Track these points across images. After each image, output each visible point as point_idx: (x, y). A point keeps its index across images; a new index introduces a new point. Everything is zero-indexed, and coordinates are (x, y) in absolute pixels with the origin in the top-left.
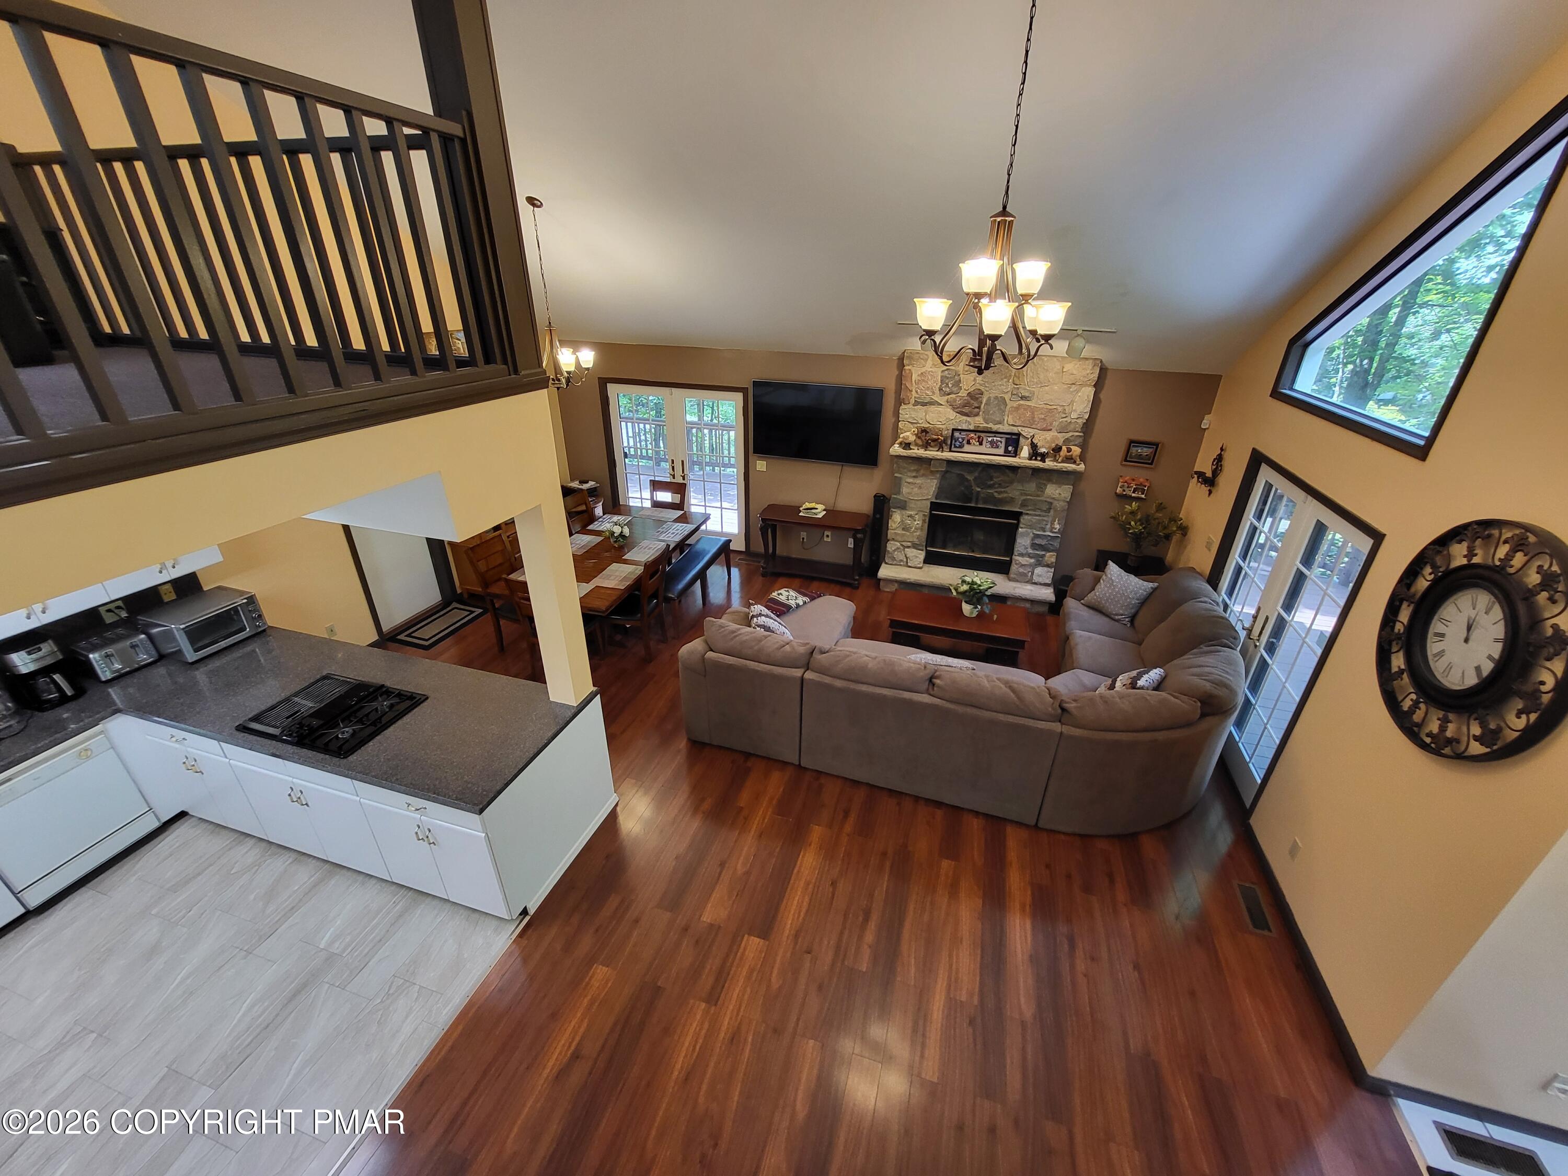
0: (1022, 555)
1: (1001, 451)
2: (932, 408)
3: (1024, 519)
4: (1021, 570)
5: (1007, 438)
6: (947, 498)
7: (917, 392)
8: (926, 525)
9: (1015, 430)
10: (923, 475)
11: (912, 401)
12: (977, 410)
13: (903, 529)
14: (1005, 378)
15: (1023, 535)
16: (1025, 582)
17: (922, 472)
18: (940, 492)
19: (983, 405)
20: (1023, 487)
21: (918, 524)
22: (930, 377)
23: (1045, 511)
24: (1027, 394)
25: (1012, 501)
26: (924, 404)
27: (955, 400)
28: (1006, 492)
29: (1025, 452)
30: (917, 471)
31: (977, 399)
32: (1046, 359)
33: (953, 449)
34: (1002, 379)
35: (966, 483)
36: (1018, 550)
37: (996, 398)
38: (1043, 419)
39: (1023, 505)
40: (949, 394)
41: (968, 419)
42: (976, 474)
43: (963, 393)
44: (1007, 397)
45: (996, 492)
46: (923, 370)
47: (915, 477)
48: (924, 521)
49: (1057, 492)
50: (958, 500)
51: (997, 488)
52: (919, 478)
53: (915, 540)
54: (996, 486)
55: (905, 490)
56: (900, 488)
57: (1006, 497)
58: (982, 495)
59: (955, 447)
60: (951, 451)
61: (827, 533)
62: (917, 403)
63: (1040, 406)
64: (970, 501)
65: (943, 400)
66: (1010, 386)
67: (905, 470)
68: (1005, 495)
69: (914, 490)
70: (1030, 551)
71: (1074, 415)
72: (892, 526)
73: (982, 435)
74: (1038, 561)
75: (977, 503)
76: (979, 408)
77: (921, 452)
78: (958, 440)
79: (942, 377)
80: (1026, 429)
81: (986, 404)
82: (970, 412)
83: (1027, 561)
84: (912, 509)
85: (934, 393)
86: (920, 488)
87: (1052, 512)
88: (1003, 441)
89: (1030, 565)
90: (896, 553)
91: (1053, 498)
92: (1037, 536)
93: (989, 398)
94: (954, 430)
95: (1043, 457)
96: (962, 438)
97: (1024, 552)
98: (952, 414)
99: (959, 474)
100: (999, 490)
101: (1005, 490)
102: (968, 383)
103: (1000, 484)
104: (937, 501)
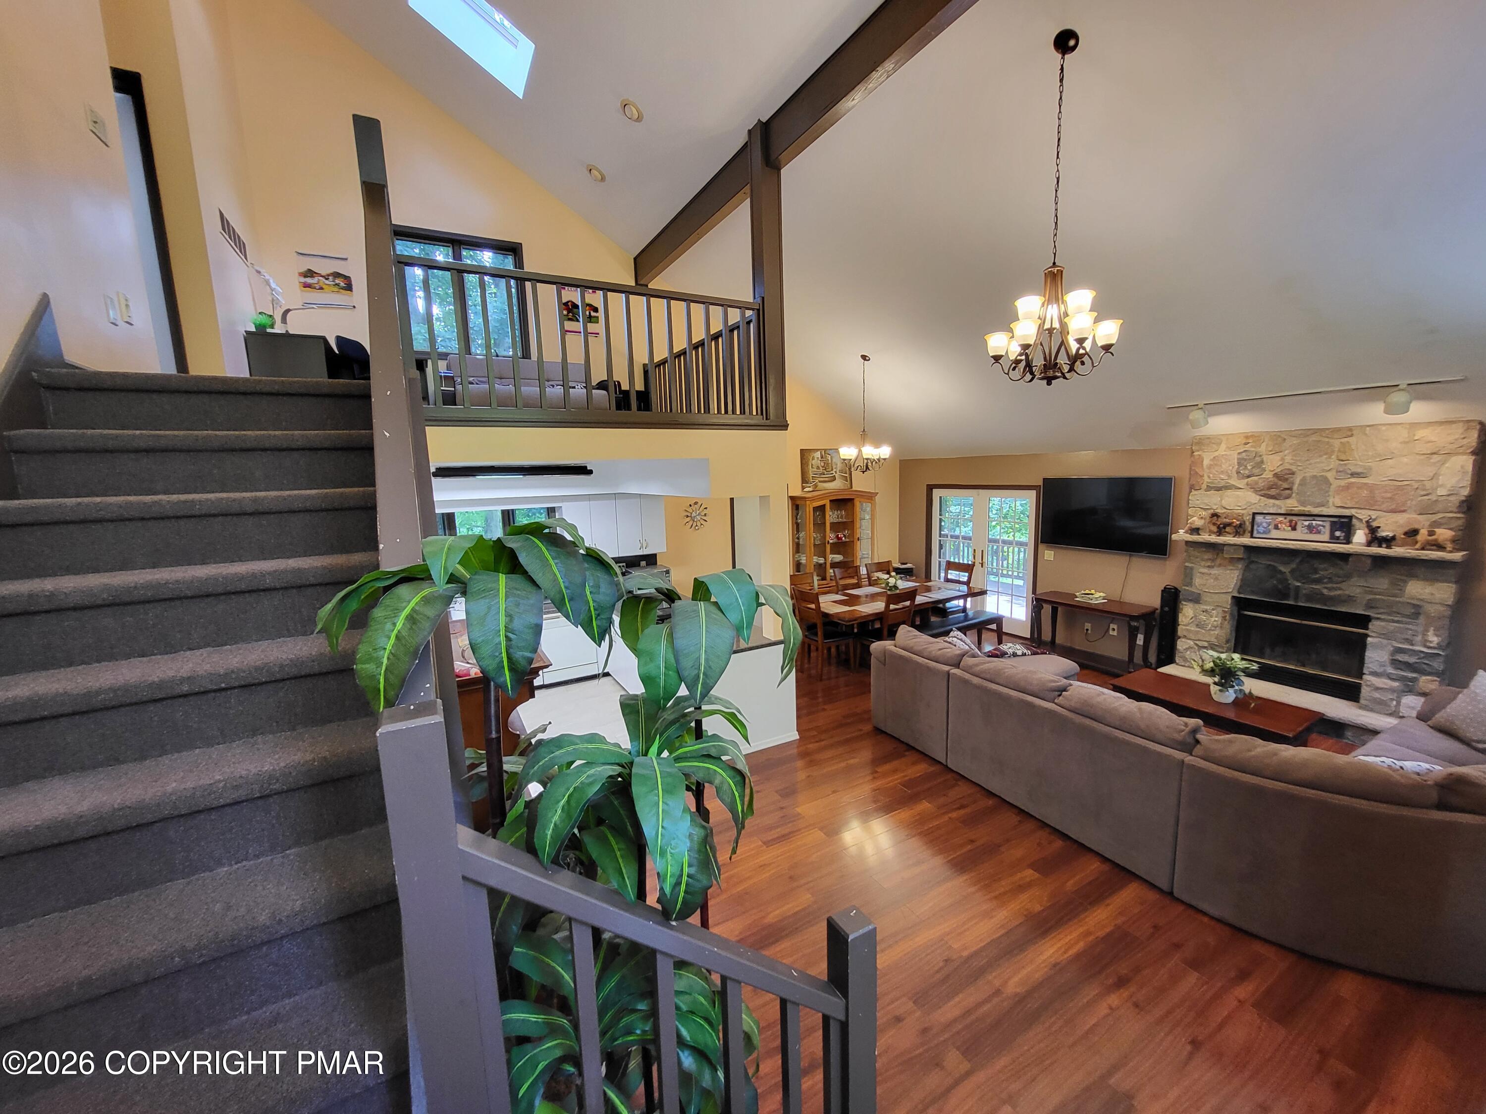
0: (1375, 674)
1: (1326, 537)
2: (1229, 493)
3: (1374, 626)
4: (1377, 695)
5: (1331, 521)
6: (1253, 593)
7: (1209, 477)
8: (1228, 624)
9: (1347, 512)
10: (1220, 565)
11: (1204, 486)
12: (1288, 492)
13: (1197, 626)
14: (1326, 454)
15: (1376, 646)
16: (1387, 714)
17: (1218, 561)
18: (1243, 585)
19: (1297, 485)
20: (1364, 582)
21: (1215, 621)
22: (1223, 461)
23: (1408, 617)
24: (1359, 470)
25: (1350, 599)
26: (1219, 489)
27: (1256, 483)
28: (1340, 589)
29: (1360, 536)
30: (1213, 560)
31: (1286, 480)
32: (1384, 428)
33: (1255, 534)
34: (1321, 456)
35: (1279, 576)
36: (1368, 668)
37: (1314, 477)
38: (1390, 498)
39: (1370, 607)
40: (1249, 477)
41: (1277, 502)
42: (1294, 566)
43: (1268, 475)
44: (1330, 476)
45: (1326, 588)
46: (1216, 454)
47: (1209, 567)
48: (1224, 618)
49: (1428, 591)
50: (1268, 595)
51: (1326, 583)
52: (1215, 568)
53: (1213, 640)
54: (1325, 580)
55: (1197, 581)
56: (1192, 579)
57: (1340, 596)
58: (1304, 592)
59: (1258, 532)
60: (1252, 537)
61: (1112, 626)
62: (1209, 488)
63: (1383, 483)
64: (1286, 596)
65: (1241, 483)
66: (1334, 463)
67: (1198, 559)
68: (1338, 592)
69: (1209, 581)
70: (1390, 670)
71: (1444, 492)
72: (1182, 621)
73: (1295, 518)
74: (1405, 685)
75: (1296, 598)
76: (1291, 489)
77: (1214, 538)
78: (1261, 524)
79: (1238, 459)
80: (1363, 512)
81: (1300, 485)
82: (1278, 494)
83: (1386, 684)
84: (1209, 604)
85: (1230, 477)
86: (1216, 579)
87: (1422, 618)
88: (1328, 525)
89: (1392, 690)
90: (1188, 653)
91: (1422, 600)
92: (1400, 651)
93: (1304, 479)
94: (1254, 514)
95: (1388, 542)
96: (1266, 522)
97: (1380, 670)
98: (1253, 498)
99: (1270, 565)
100: (1329, 585)
101: (1338, 585)
102: (1273, 464)
103: (1330, 578)
104: (1242, 596)
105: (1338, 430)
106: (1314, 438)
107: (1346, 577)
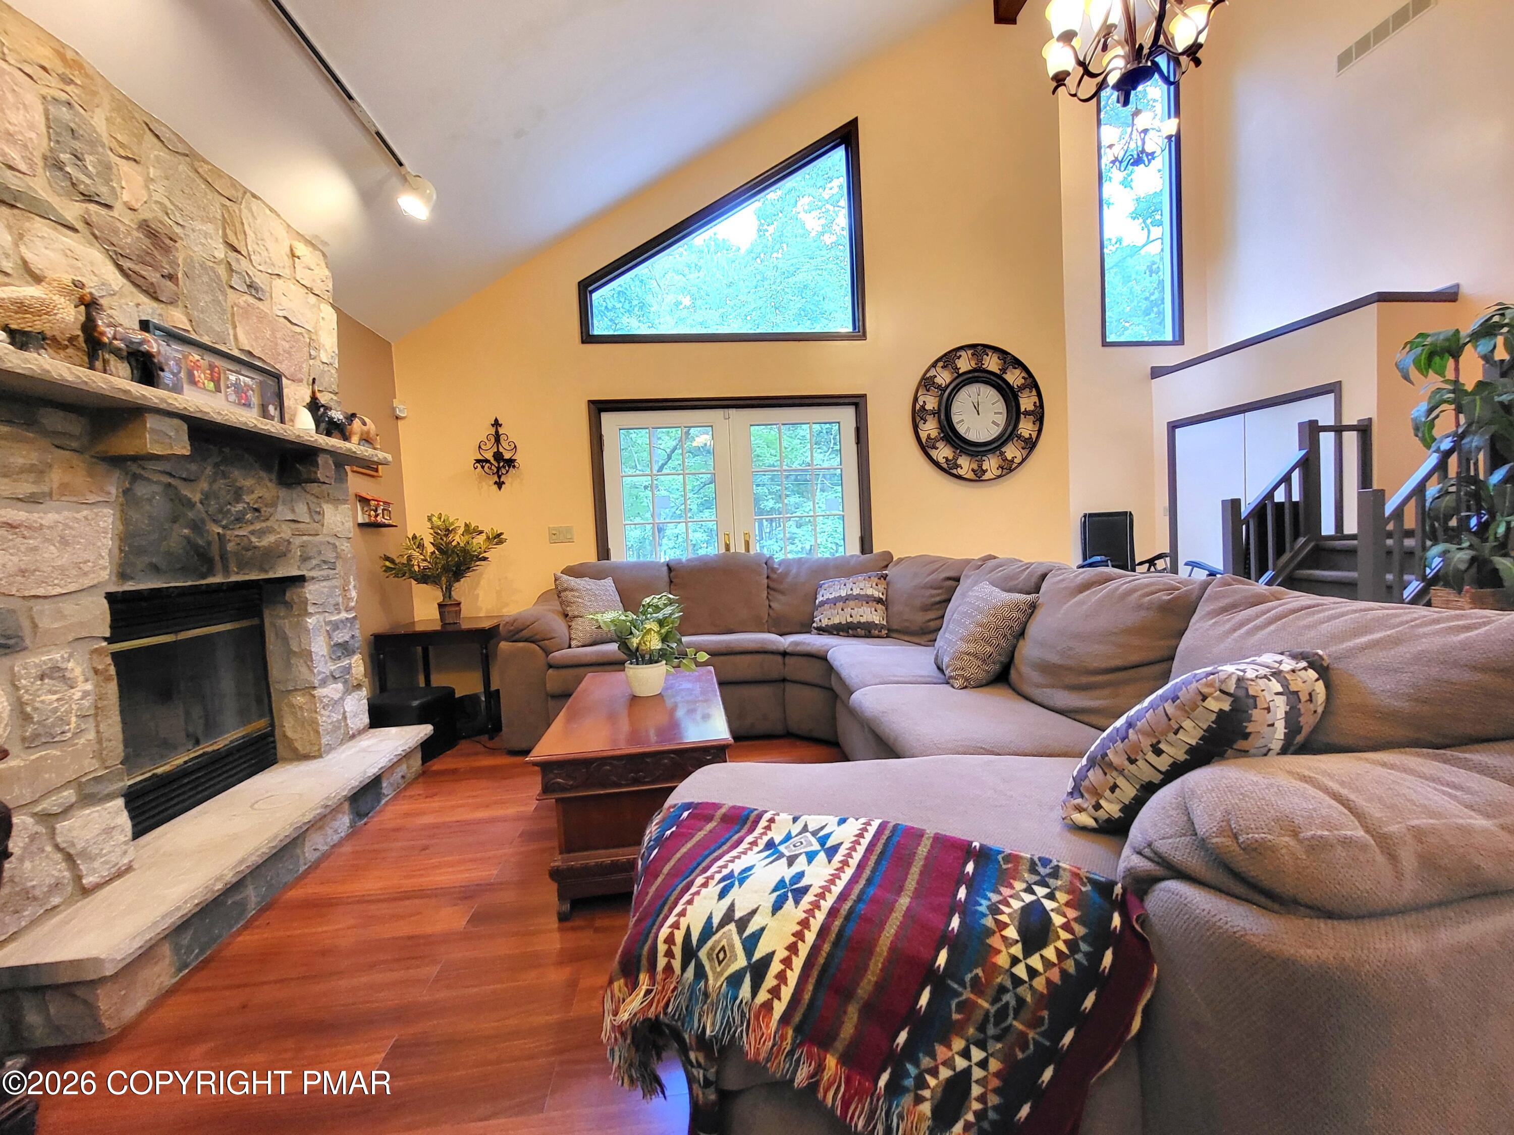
0: (323, 682)
2: (39, 225)
3: (311, 591)
6: (153, 570)
8: (113, 688)
10: (63, 492)
12: (169, 282)
14: (209, 218)
15: (315, 632)
17: (57, 477)
18: (129, 550)
19: (179, 272)
20: (293, 511)
23: (332, 565)
24: (257, 283)
25: (278, 553)
27: (108, 229)
28: (270, 530)
30: (42, 474)
31: (166, 247)
32: (270, 212)
34: (203, 218)
35: (191, 514)
37: (202, 265)
38: (289, 355)
39: (303, 558)
41: (156, 306)
42: (204, 485)
43: (122, 217)
44: (222, 272)
45: (252, 533)
47: (30, 498)
48: (104, 677)
49: (339, 519)
50: (184, 571)
51: (252, 522)
52: (51, 504)
53: (90, 765)
54: (249, 517)
55: (9, 562)
57: (270, 544)
58: (229, 547)
63: (280, 322)
64: (210, 567)
65: (69, 209)
66: (222, 246)
68: (268, 536)
69: (43, 554)
70: (331, 666)
71: (324, 357)
73: (216, 361)
74: (346, 683)
75: (226, 571)
76: (170, 276)
81: (188, 274)
82: (155, 284)
84: (37, 642)
85: (29, 163)
86: (61, 541)
87: (340, 565)
89: (339, 700)
91: (334, 535)
92: (336, 626)
93: (187, 262)
94: (142, 323)
97: (325, 673)
98: (111, 275)
99: (170, 485)
100: (258, 526)
101: (268, 524)
102: (135, 189)
103: (257, 510)
104: (130, 586)
105: (218, 173)
106: (183, 163)
107: (274, 505)
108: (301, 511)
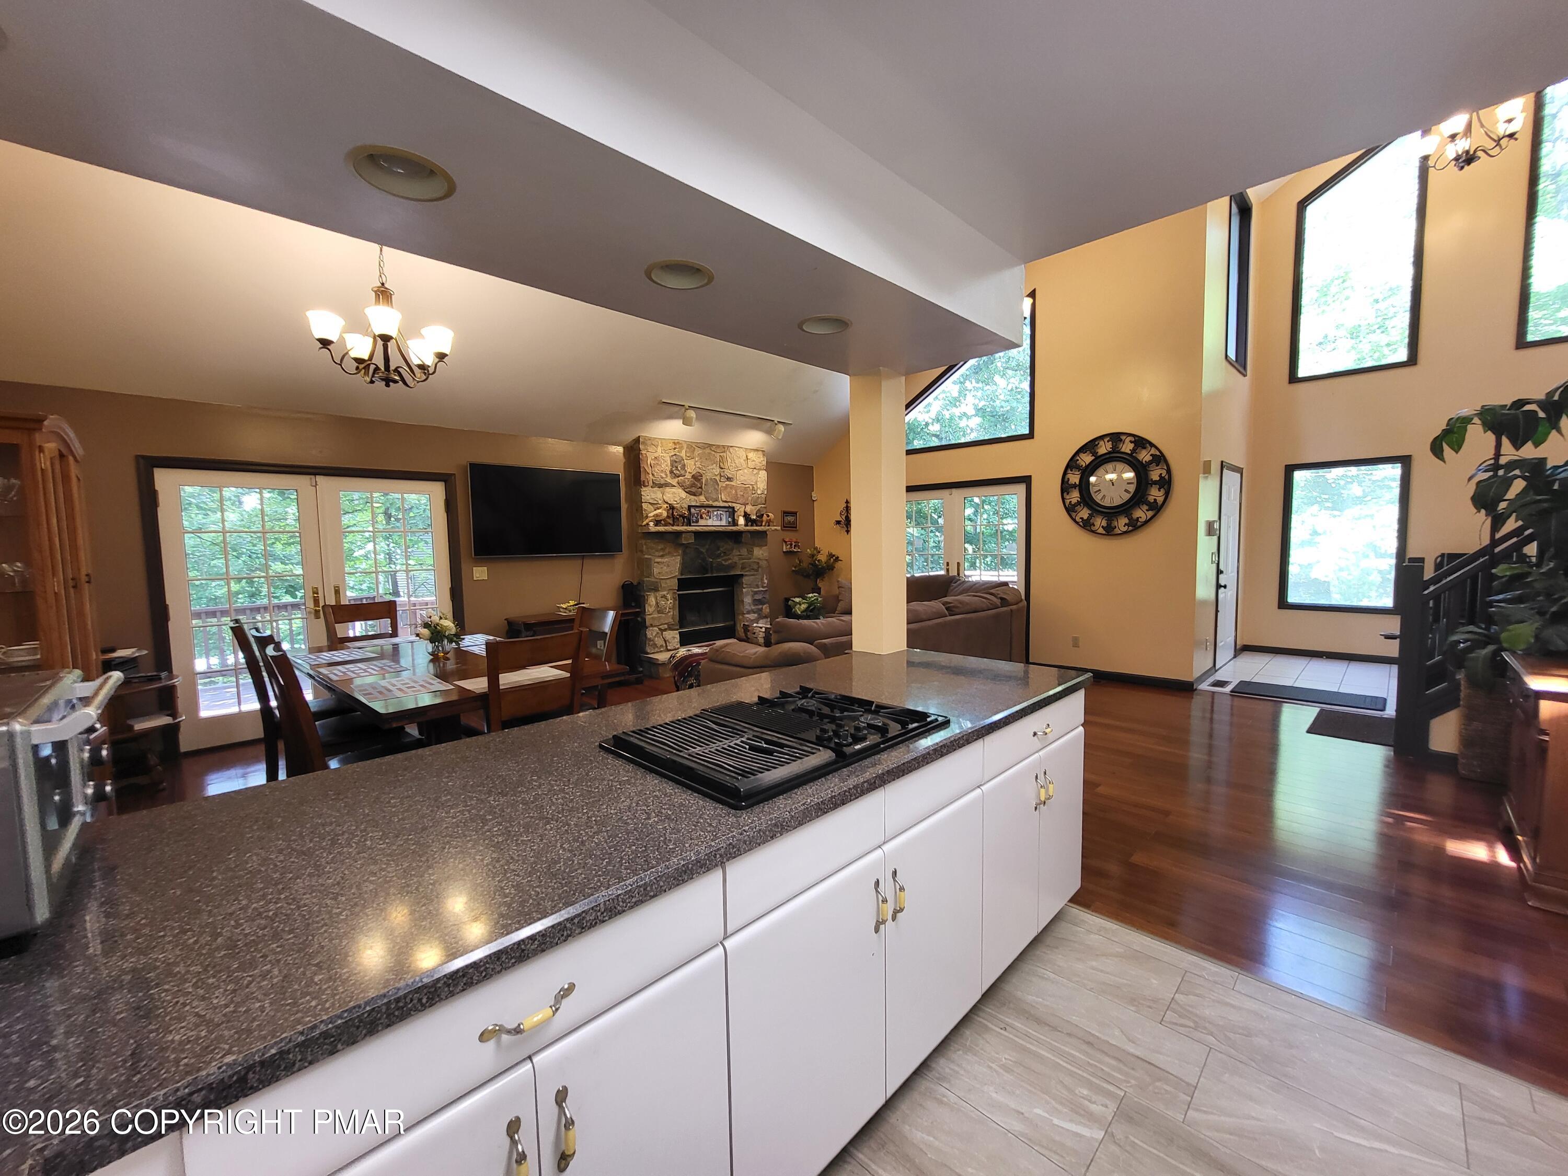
0: (748, 613)
1: (723, 523)
2: (668, 489)
3: (746, 580)
6: (690, 573)
7: (653, 475)
8: (677, 604)
9: (731, 505)
10: (669, 553)
11: (650, 483)
12: (700, 490)
13: (659, 612)
14: (715, 463)
15: (745, 594)
17: (667, 551)
18: (684, 568)
19: (704, 485)
20: (739, 551)
21: (670, 603)
22: (661, 461)
23: (757, 571)
24: (730, 476)
25: (733, 566)
26: (660, 486)
27: (683, 482)
28: (730, 559)
29: (741, 521)
31: (698, 480)
32: (737, 449)
34: (712, 464)
35: (702, 556)
36: (747, 609)
37: (711, 479)
38: (743, 495)
39: (743, 568)
40: (678, 477)
41: (697, 498)
42: (707, 547)
43: (688, 476)
44: (718, 478)
45: (723, 560)
46: (656, 454)
47: (663, 556)
48: (675, 599)
49: (761, 552)
50: (700, 572)
51: (724, 556)
52: (665, 557)
53: (671, 620)
54: (722, 555)
55: (656, 571)
56: (650, 570)
57: (731, 564)
58: (714, 564)
59: (693, 522)
60: (690, 524)
62: (654, 485)
63: (739, 486)
64: (707, 571)
65: (674, 482)
66: (718, 470)
67: (654, 551)
68: (730, 561)
69: (663, 569)
70: (753, 607)
71: (759, 492)
72: (648, 611)
73: (711, 510)
74: (759, 614)
75: (712, 572)
76: (701, 488)
77: (670, 528)
78: (693, 515)
79: (670, 461)
80: (737, 504)
82: (696, 492)
83: (753, 617)
84: (663, 589)
85: (666, 475)
86: (667, 566)
87: (760, 570)
88: (726, 513)
90: (656, 639)
91: (759, 559)
92: (756, 593)
93: (706, 480)
94: (688, 507)
95: (754, 522)
96: (696, 513)
97: (750, 609)
98: (684, 495)
100: (725, 558)
101: (730, 556)
102: (691, 467)
103: (725, 552)
104: (683, 577)
105: (718, 446)
106: (708, 451)
107: (732, 550)
108: (744, 551)
